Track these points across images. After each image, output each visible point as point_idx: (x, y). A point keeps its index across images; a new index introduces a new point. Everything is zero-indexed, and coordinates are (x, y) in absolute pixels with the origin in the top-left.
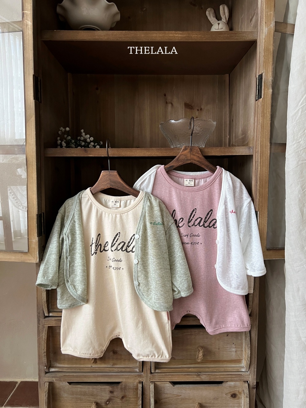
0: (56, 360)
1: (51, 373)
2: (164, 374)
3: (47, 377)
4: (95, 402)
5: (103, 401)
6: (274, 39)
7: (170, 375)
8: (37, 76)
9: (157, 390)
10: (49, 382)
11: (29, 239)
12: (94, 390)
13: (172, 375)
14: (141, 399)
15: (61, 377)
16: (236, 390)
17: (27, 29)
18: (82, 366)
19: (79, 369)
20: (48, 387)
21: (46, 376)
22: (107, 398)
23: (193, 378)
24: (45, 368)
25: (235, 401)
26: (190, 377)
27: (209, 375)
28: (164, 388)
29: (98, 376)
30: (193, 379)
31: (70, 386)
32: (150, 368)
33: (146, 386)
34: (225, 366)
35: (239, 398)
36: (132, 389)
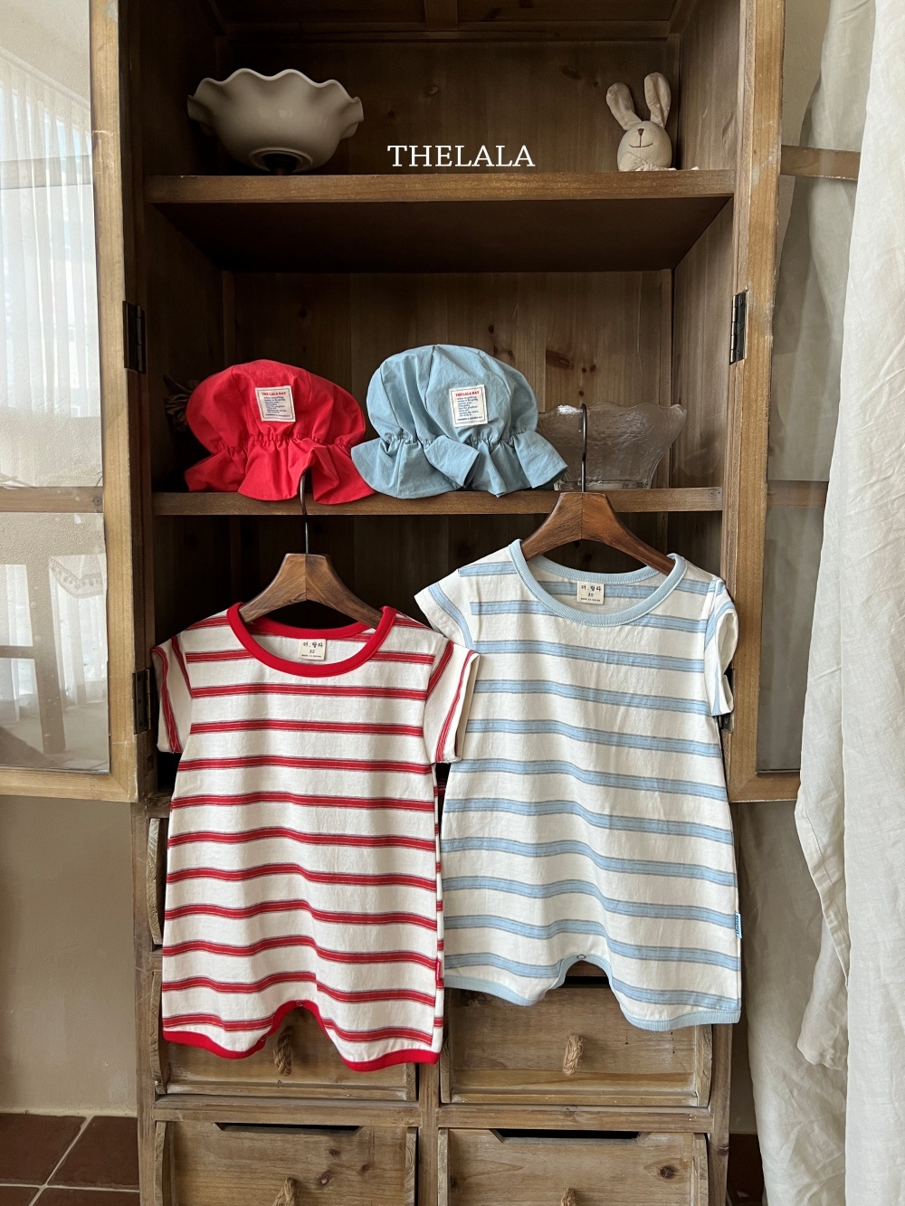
0: (185, 1064)
1: (171, 1099)
2: (474, 1108)
3: (160, 1108)
4: (289, 1179)
5: (312, 1176)
6: (777, 195)
7: (492, 1111)
8: (133, 304)
9: (456, 1152)
10: (167, 1122)
11: (113, 738)
12: (287, 1146)
13: (498, 1112)
14: (412, 1172)
15: (195, 1109)
16: (673, 1156)
17: (107, 180)
18: (255, 1080)
19: (246, 1089)
20: (163, 1134)
21: (159, 1106)
22: (324, 1168)
23: (552, 1120)
24: (156, 1082)
25: (673, 1186)
26: (548, 1117)
27: (599, 1113)
28: (476, 1146)
29: (297, 1109)
30: (553, 1123)
31: (224, 1133)
32: (437, 1092)
33: (425, 1138)
34: (643, 1089)
35: (682, 1179)
36: (390, 1146)
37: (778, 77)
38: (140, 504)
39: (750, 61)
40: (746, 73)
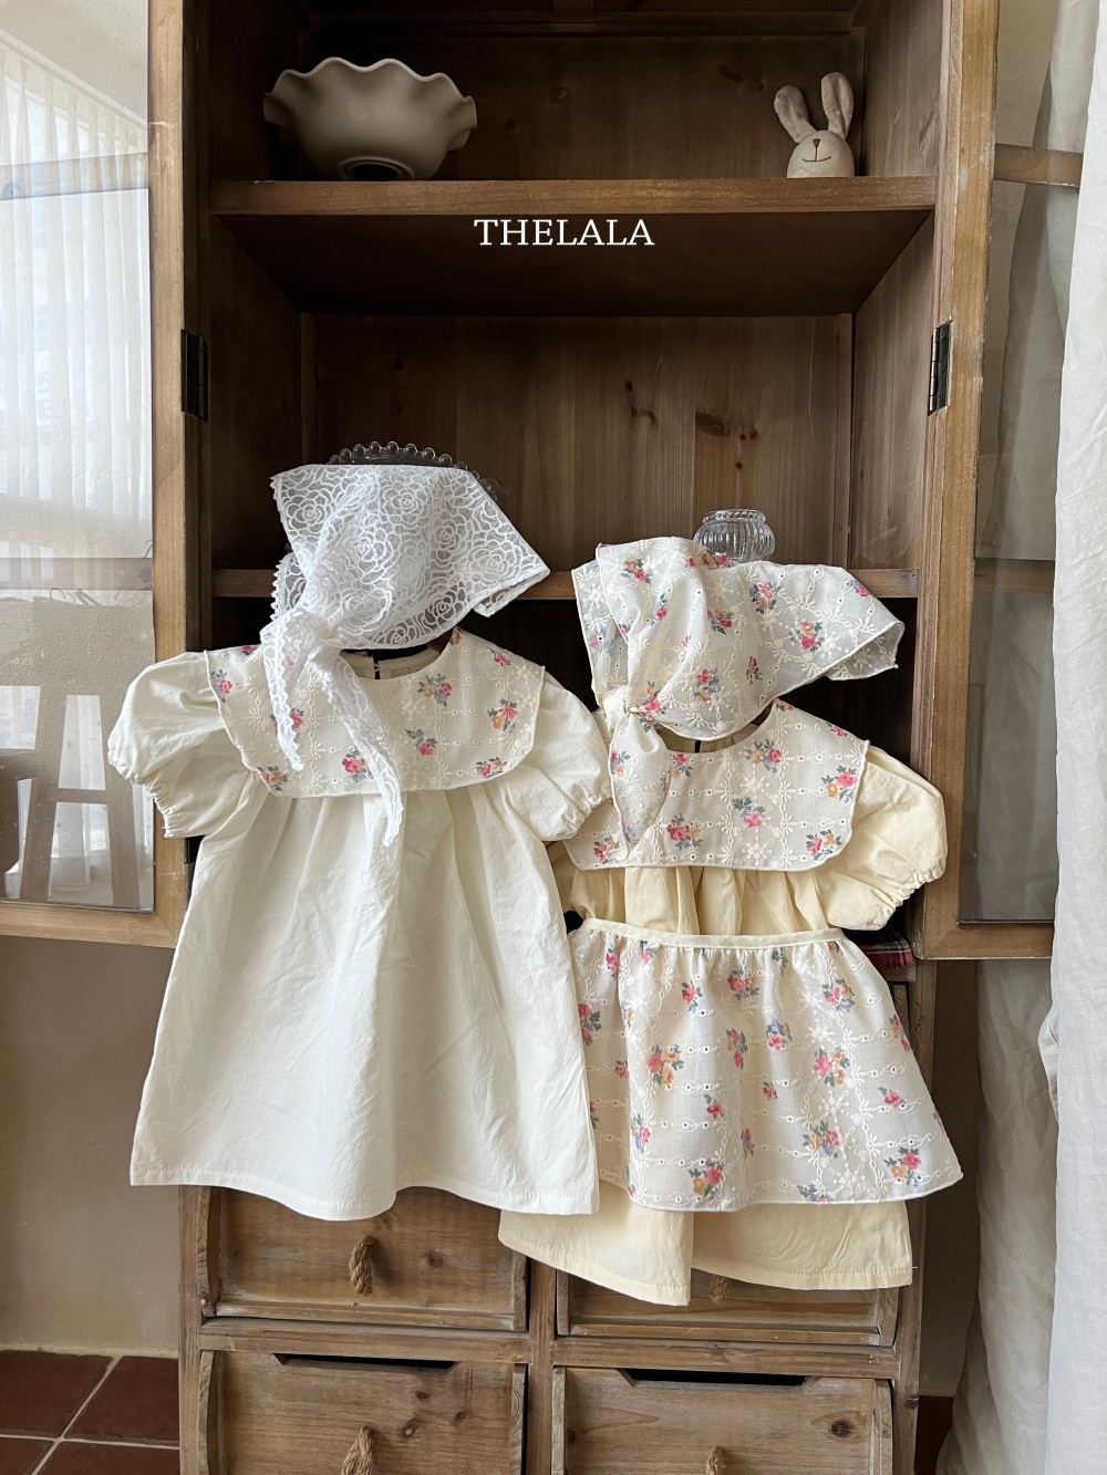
0: (240, 1279)
1: (221, 1322)
2: (598, 1342)
3: (207, 1334)
4: (365, 1428)
5: (394, 1425)
6: (990, 203)
7: (619, 1346)
8: (195, 334)
9: (576, 1396)
10: (216, 1352)
11: (158, 869)
12: (365, 1386)
13: (629, 1347)
14: (520, 1422)
15: (252, 1335)
16: (848, 1408)
17: (165, 183)
18: (325, 1302)
19: (314, 1312)
20: (209, 1367)
21: (205, 1331)
22: (408, 1415)
23: (697, 1359)
24: (203, 1301)
25: (846, 1446)
26: (692, 1355)
27: (754, 1351)
28: (600, 1390)
29: (378, 1338)
30: (698, 1363)
31: (285, 1369)
32: (552, 1319)
33: (537, 1379)
34: (811, 1323)
35: (859, 1437)
36: (494, 1389)
37: (991, 59)
38: (197, 579)
39: (956, 41)
40: (952, 55)
